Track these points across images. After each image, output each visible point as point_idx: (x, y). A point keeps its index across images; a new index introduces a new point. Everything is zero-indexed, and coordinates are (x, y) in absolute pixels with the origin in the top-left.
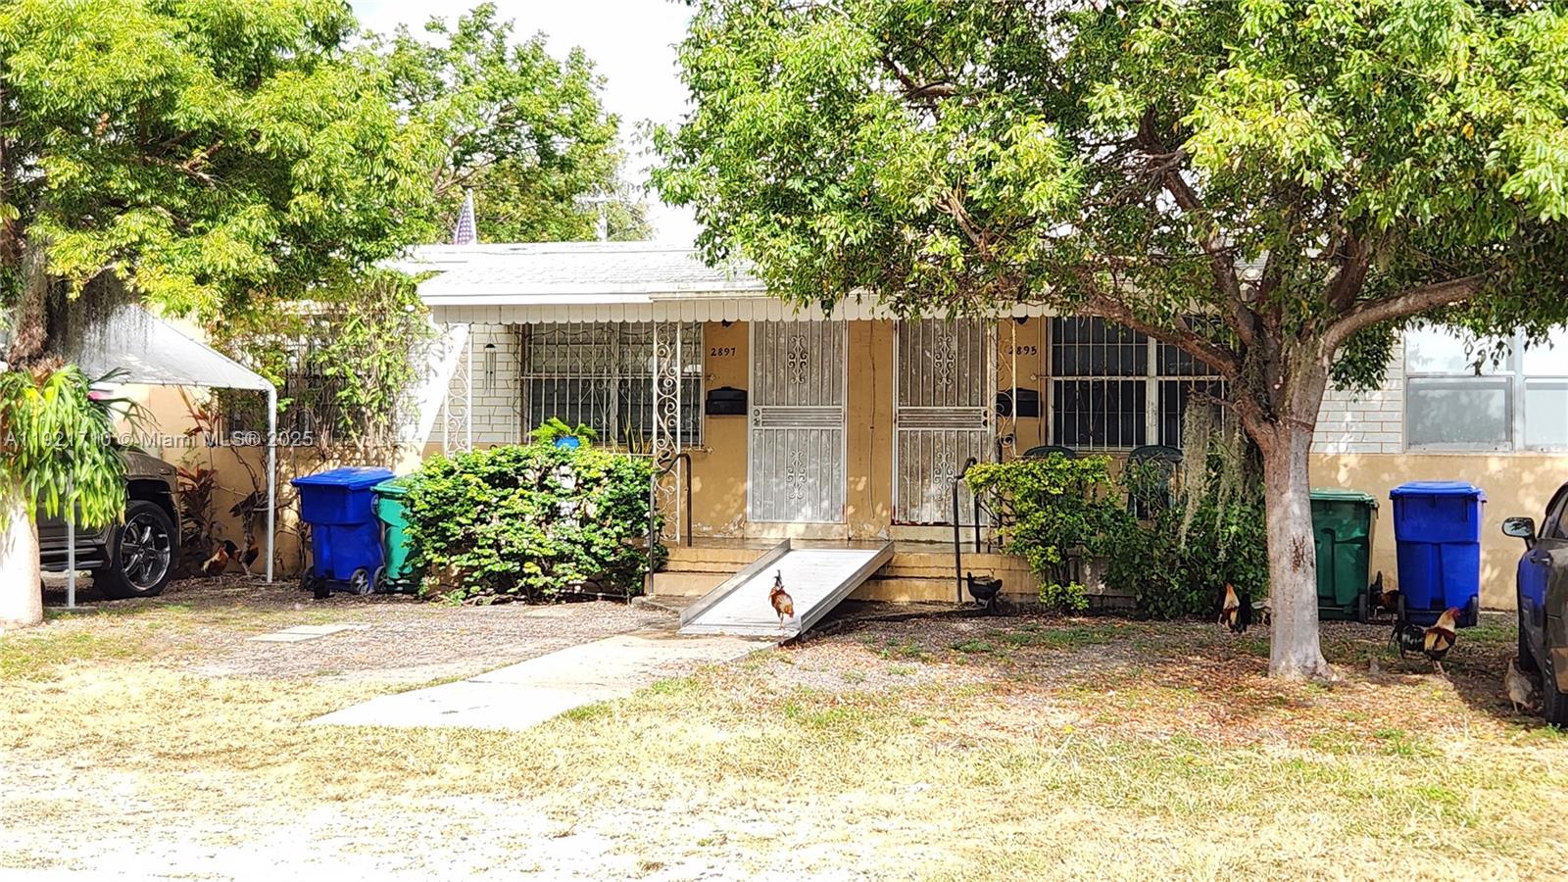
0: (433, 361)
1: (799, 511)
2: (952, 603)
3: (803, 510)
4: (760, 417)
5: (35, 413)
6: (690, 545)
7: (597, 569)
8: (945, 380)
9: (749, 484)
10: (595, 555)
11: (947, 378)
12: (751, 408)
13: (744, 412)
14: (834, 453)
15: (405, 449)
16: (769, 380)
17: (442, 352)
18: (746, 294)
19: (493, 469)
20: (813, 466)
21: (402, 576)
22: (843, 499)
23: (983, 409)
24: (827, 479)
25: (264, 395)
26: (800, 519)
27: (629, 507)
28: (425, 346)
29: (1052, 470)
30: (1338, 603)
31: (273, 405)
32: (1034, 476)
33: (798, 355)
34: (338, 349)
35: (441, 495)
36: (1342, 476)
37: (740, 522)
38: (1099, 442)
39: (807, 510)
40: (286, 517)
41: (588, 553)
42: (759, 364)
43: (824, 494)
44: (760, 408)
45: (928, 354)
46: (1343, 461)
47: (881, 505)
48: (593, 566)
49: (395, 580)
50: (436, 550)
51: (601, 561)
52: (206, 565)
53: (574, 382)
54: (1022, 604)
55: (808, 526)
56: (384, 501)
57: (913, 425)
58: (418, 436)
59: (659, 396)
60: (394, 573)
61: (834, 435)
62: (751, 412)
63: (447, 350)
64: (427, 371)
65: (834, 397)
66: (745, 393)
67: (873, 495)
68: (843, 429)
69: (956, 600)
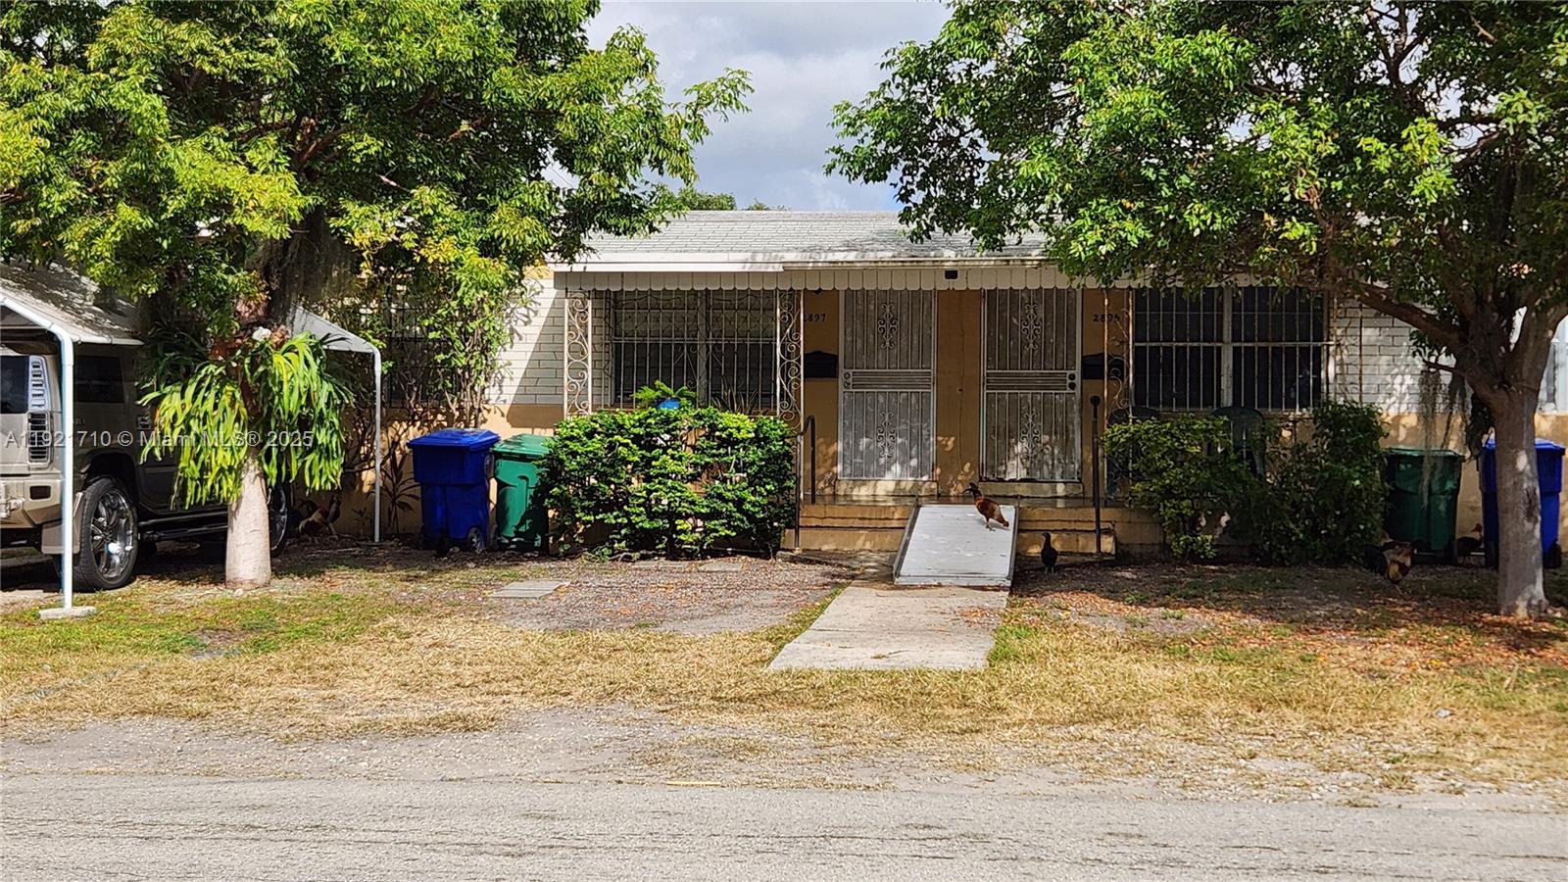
0: (520, 328)
1: (889, 469)
2: (1091, 554)
3: (893, 468)
4: (850, 380)
5: (286, 378)
6: (813, 502)
7: (746, 525)
8: (1031, 345)
9: (840, 447)
10: (745, 513)
11: (1034, 343)
12: (842, 371)
13: (834, 375)
14: (924, 416)
15: (489, 411)
16: (859, 345)
17: (527, 317)
18: (880, 264)
19: (640, 431)
20: (903, 427)
21: (518, 534)
22: (933, 458)
23: (1069, 372)
24: (917, 439)
25: (367, 359)
26: (888, 476)
27: (777, 467)
28: (509, 311)
29: (1189, 431)
30: (1433, 548)
31: (379, 368)
32: (1172, 436)
33: (888, 322)
34: (444, 313)
35: (591, 455)
36: (1403, 433)
37: (830, 480)
38: (1181, 403)
39: (896, 468)
40: (363, 478)
41: (740, 510)
42: (848, 330)
43: (913, 453)
44: (851, 372)
45: (1015, 321)
46: (1404, 421)
47: (968, 464)
48: (743, 522)
49: (510, 539)
50: (583, 509)
51: (751, 517)
52: (302, 524)
53: (667, 346)
54: (1141, 554)
55: (898, 482)
56: (502, 462)
57: (999, 388)
58: (503, 397)
59: (782, 361)
60: (510, 532)
61: (925, 396)
62: (841, 376)
63: (532, 314)
64: (511, 334)
65: (923, 359)
66: (836, 358)
67: (963, 452)
68: (933, 392)
69: (1094, 551)
